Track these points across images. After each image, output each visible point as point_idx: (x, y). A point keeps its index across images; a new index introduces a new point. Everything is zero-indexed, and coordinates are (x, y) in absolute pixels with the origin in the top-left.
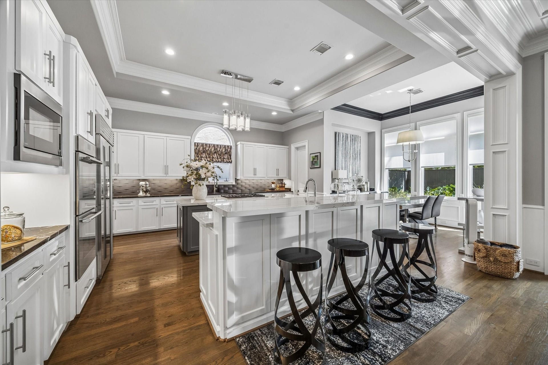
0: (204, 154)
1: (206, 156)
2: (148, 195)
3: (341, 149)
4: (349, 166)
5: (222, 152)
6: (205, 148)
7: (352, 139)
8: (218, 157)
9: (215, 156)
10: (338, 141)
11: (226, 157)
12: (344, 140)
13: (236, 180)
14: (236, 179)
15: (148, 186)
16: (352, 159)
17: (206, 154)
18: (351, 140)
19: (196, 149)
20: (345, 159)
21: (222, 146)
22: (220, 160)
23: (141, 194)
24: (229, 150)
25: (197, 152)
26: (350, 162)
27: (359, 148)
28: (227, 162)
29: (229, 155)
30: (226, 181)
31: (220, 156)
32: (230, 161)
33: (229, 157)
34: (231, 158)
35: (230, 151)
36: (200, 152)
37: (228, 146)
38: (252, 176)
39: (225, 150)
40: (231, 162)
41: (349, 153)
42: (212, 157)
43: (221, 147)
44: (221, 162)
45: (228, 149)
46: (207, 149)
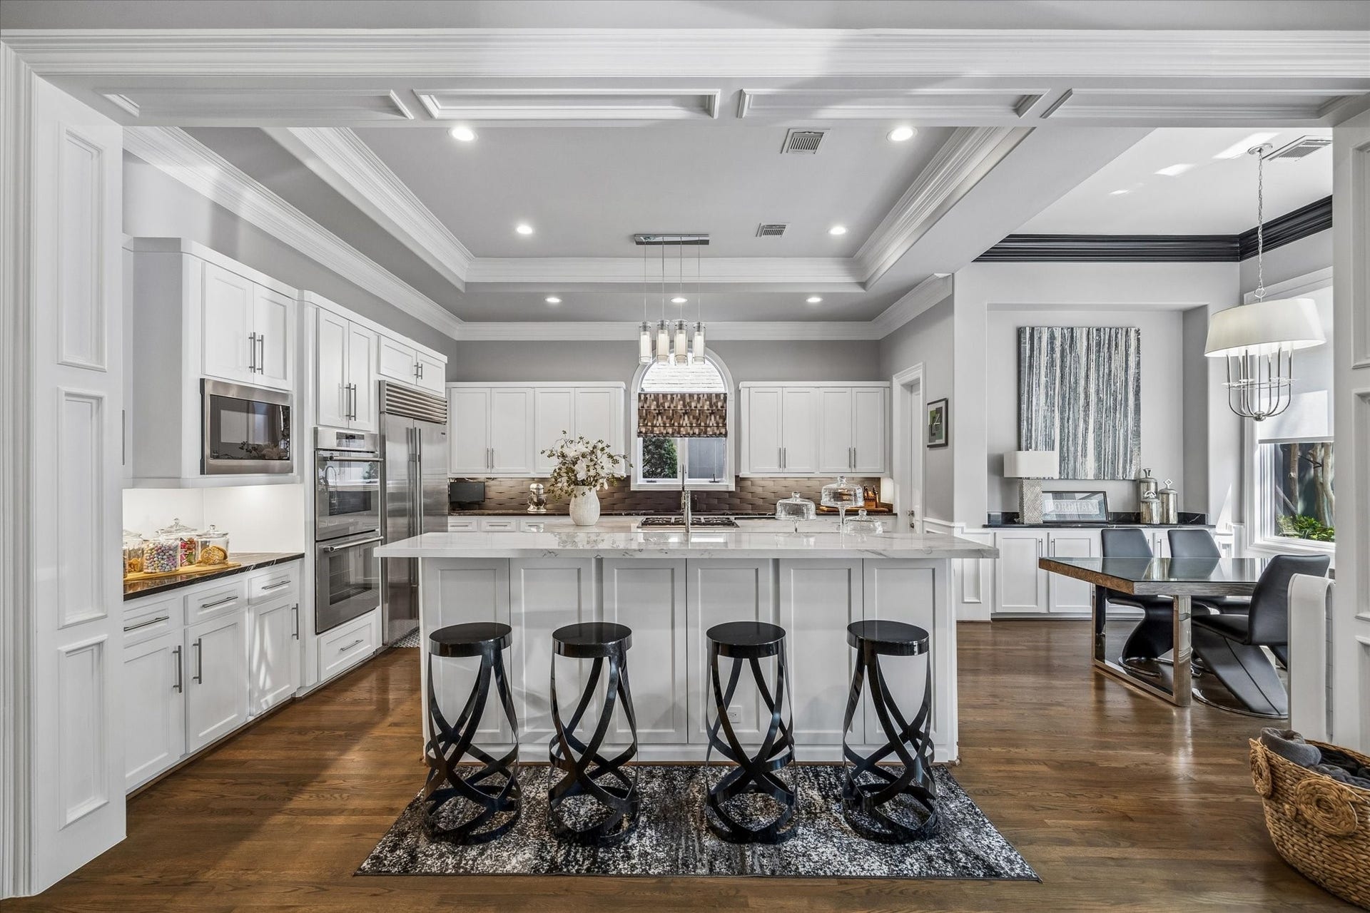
0: (660, 417)
1: (665, 424)
2: (543, 511)
3: (1043, 379)
4: (1080, 435)
5: (701, 411)
6: (661, 404)
7: (1099, 344)
8: (691, 424)
9: (686, 421)
10: (1031, 356)
11: (712, 422)
12: (1058, 350)
13: (739, 480)
14: (737, 477)
15: (542, 491)
16: (1099, 411)
17: (665, 417)
18: (1094, 348)
19: (643, 407)
20: (1062, 412)
21: (701, 396)
22: (697, 431)
23: (532, 509)
24: (720, 404)
25: (644, 415)
26: (1086, 422)
27: (1132, 371)
28: (715, 434)
29: (720, 417)
30: (714, 482)
31: (698, 420)
32: (723, 431)
33: (721, 421)
34: (725, 425)
35: (722, 407)
36: (651, 414)
37: (718, 396)
38: (776, 468)
39: (711, 405)
40: (726, 435)
41: (1081, 390)
42: (679, 424)
43: (699, 399)
44: (699, 435)
45: (717, 402)
46: (667, 405)
